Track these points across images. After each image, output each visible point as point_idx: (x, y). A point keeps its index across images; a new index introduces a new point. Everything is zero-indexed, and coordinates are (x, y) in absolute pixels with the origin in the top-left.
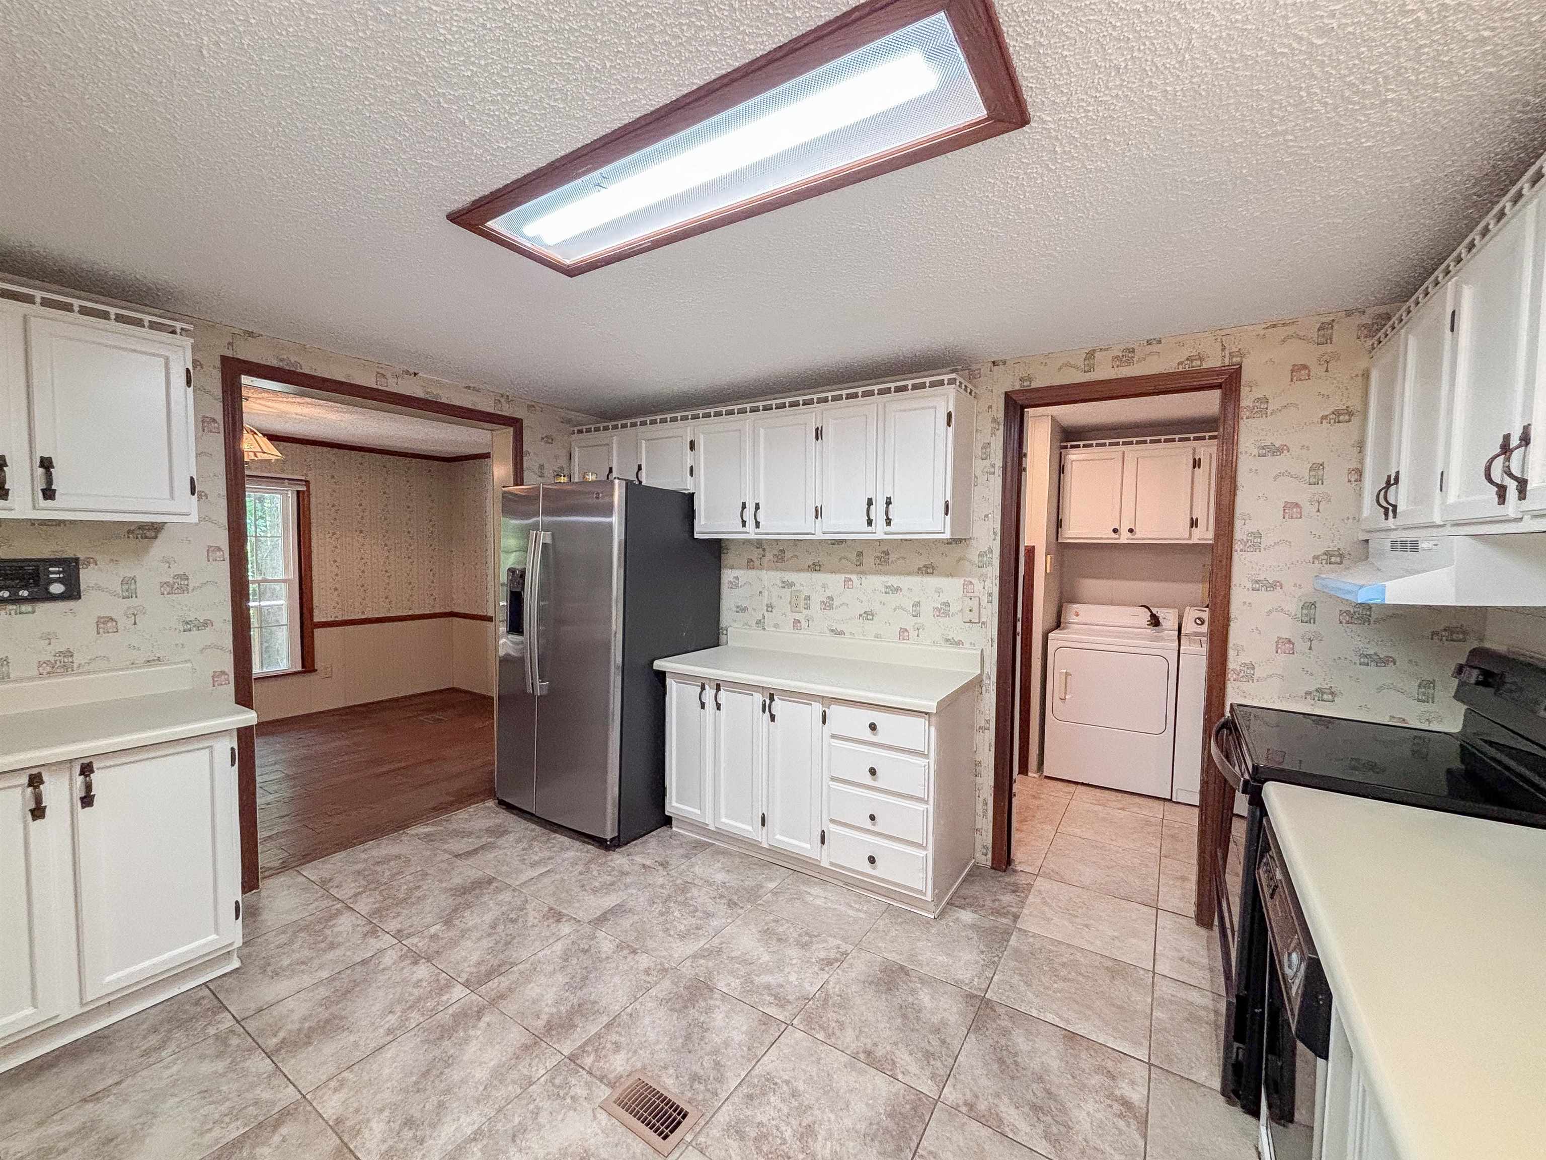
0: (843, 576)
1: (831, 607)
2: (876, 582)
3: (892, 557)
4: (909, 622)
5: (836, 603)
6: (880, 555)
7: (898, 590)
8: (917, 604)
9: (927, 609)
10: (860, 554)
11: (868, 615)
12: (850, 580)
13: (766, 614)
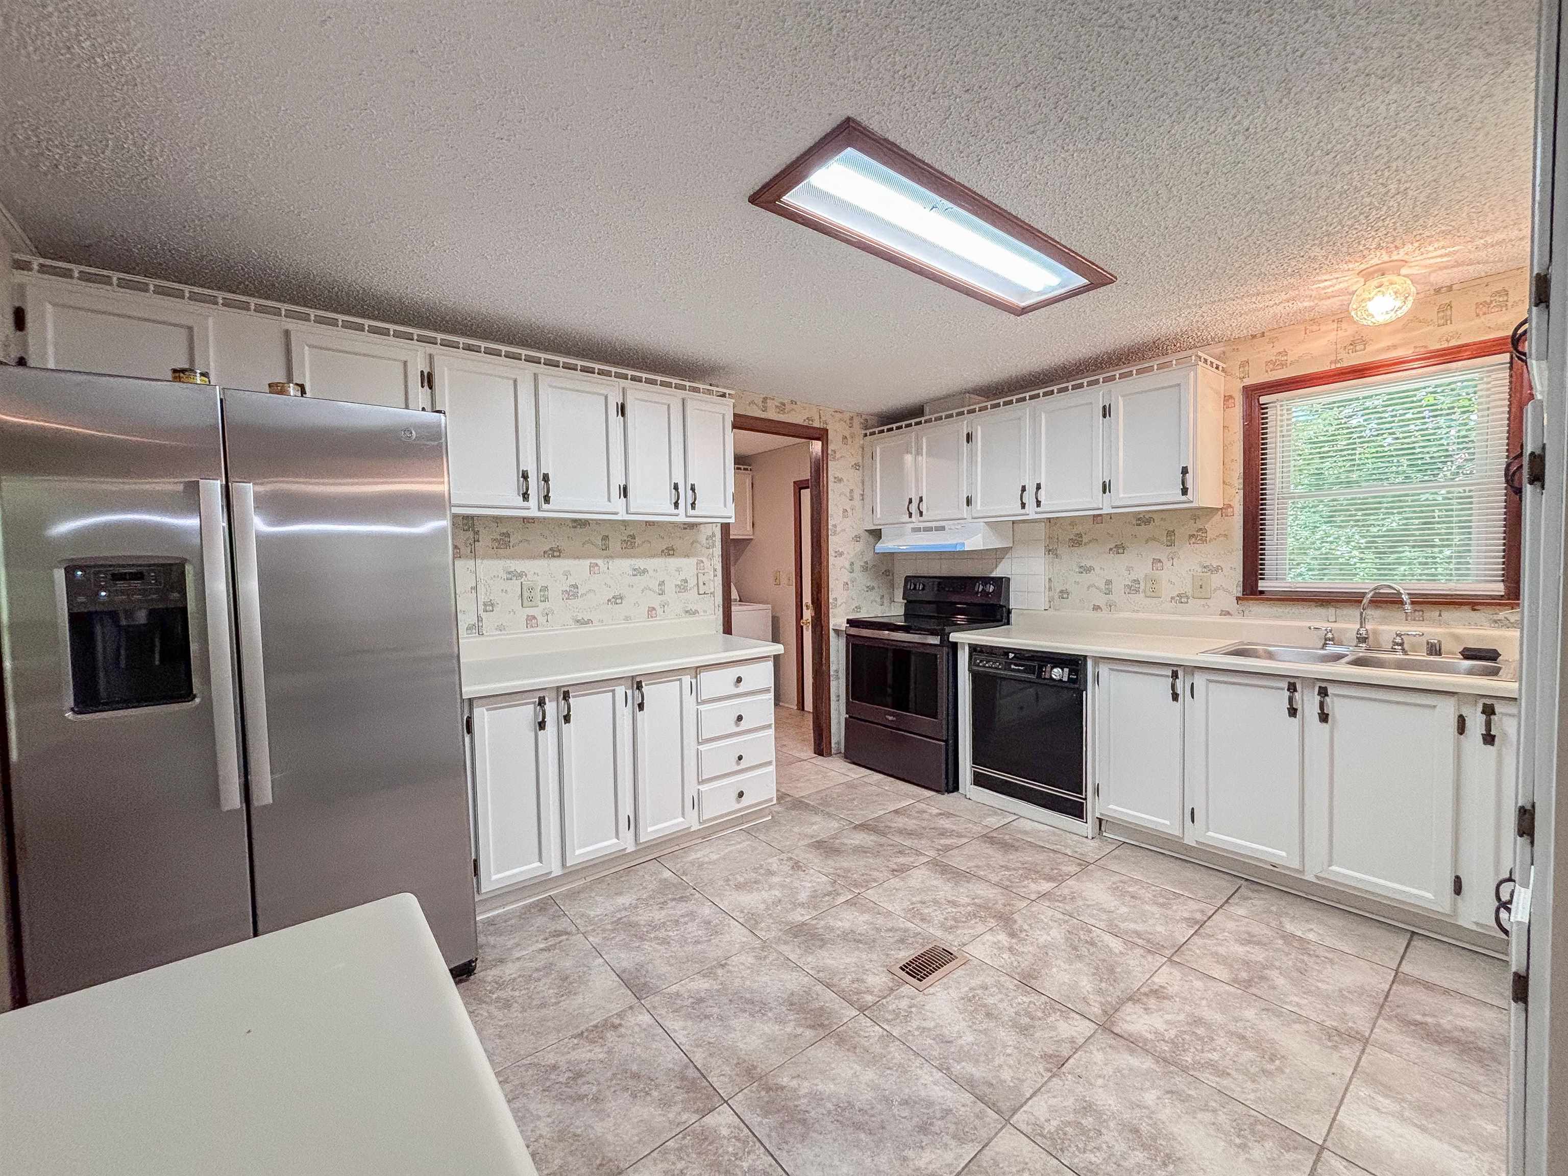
0: (587, 562)
1: (575, 596)
2: (623, 565)
3: (638, 541)
4: (656, 601)
5: (581, 591)
6: (625, 538)
7: (645, 571)
8: (662, 583)
9: (670, 587)
10: (605, 538)
11: (617, 599)
12: (597, 565)
13: (484, 615)
